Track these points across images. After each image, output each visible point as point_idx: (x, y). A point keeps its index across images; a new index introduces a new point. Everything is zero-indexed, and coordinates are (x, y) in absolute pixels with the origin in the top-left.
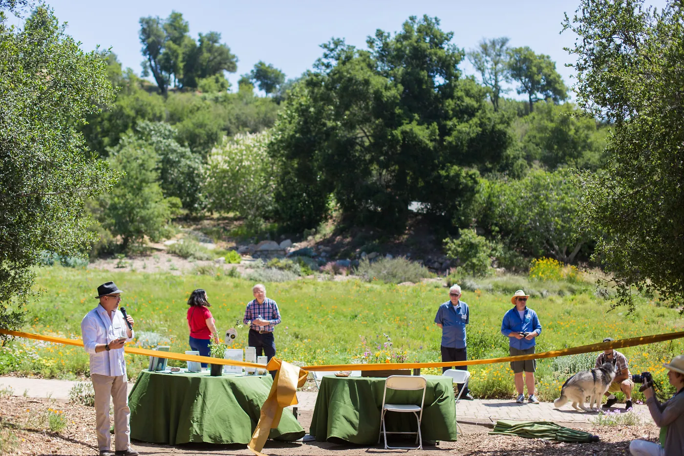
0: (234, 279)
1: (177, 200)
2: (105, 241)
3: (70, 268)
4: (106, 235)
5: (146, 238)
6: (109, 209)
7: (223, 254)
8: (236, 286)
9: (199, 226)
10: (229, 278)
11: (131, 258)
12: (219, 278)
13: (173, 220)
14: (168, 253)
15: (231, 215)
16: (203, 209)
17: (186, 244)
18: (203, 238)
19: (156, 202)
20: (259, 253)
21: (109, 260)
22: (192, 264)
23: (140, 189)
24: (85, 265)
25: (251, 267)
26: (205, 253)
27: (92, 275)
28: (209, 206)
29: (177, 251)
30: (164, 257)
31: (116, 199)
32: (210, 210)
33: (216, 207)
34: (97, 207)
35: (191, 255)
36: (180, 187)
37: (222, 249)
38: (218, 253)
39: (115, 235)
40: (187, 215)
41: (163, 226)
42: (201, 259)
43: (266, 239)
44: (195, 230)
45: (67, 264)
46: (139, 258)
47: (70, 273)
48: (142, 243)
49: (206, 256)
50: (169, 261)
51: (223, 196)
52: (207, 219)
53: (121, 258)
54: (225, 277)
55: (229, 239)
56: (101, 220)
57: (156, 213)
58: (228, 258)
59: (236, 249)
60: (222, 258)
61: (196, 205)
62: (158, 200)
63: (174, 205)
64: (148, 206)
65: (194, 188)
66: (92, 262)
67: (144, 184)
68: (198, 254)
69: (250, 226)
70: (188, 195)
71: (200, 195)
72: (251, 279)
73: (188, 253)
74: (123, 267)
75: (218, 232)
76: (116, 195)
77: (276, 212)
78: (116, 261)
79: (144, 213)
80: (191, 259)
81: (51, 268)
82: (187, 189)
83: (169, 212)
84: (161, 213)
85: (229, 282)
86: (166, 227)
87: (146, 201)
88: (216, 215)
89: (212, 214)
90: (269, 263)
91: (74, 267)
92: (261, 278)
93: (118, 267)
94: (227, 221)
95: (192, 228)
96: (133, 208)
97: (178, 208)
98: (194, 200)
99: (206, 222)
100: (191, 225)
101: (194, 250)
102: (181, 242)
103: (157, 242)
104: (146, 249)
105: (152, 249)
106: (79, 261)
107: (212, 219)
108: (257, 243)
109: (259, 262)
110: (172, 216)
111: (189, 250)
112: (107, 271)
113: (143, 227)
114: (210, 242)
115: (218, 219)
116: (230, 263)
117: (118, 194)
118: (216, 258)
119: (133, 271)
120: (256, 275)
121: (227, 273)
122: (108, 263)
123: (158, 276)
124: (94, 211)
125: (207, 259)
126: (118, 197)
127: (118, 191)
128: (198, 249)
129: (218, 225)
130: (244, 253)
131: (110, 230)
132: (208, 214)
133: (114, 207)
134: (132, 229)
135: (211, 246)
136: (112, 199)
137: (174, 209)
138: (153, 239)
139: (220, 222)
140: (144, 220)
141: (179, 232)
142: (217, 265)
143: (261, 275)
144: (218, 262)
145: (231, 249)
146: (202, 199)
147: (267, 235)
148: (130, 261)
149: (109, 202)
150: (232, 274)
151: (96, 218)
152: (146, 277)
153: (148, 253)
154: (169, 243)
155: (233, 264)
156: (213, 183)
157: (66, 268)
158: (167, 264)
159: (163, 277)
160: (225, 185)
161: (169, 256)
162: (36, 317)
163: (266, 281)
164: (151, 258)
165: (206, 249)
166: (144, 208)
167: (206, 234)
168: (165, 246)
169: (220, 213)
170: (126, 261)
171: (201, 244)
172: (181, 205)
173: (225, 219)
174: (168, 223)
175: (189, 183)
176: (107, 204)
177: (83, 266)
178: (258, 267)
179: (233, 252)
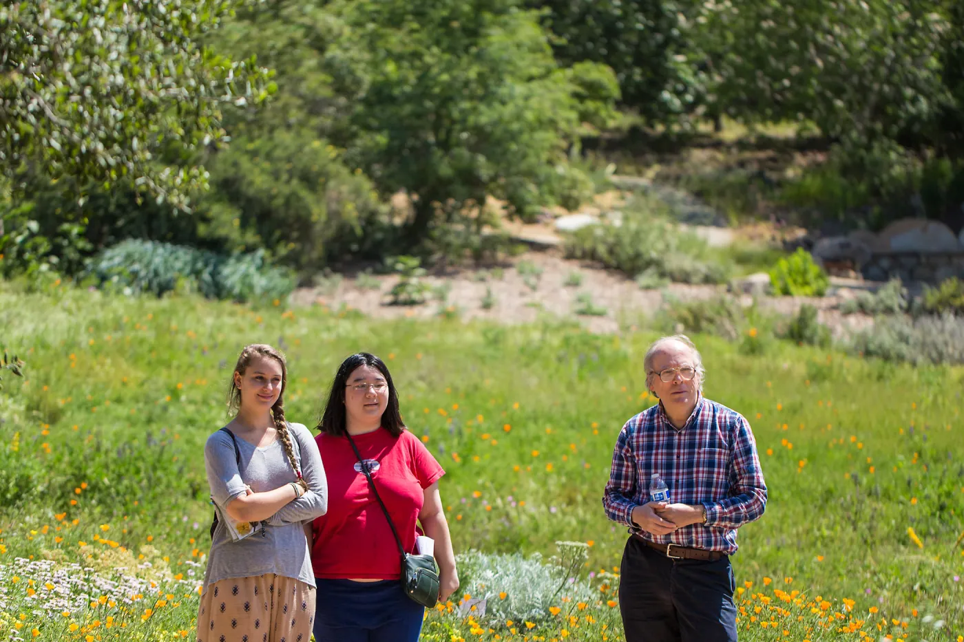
0: (806, 351)
1: (603, 74)
2: (350, 211)
3: (227, 305)
4: (357, 192)
5: (494, 205)
6: (366, 102)
7: (765, 262)
8: (817, 376)
9: (674, 169)
10: (789, 348)
11: (440, 273)
12: (753, 348)
13: (588, 144)
14: (570, 256)
15: (785, 130)
16: (689, 108)
17: (633, 226)
18: (689, 209)
19: (531, 79)
20: (885, 263)
21: (364, 278)
22: (655, 295)
23: (473, 32)
24: (283, 295)
25: (863, 309)
26: (698, 257)
27: (303, 328)
28: (711, 98)
29: (602, 250)
30: (556, 271)
31: (390, 67)
32: (712, 115)
33: (737, 102)
34: (326, 92)
35: (650, 263)
36: (611, 31)
37: (755, 247)
38: (744, 260)
39: (385, 191)
40: (634, 130)
41: (551, 163)
42: (684, 278)
43: (910, 213)
44: (662, 179)
45: (216, 291)
46: (470, 274)
47: (228, 320)
48: (480, 222)
49: (702, 267)
50: (573, 283)
51: (760, 62)
52: (702, 146)
53: (407, 273)
54: (776, 343)
55: (780, 215)
56: (337, 138)
57: (530, 116)
58: (781, 277)
59: (808, 245)
60: (760, 278)
61: (666, 95)
62: (535, 71)
63: (593, 90)
64: (503, 91)
65: (659, 37)
66: (307, 283)
67: (488, 16)
68: (674, 262)
69: (854, 169)
70: (639, 60)
71: (680, 58)
72: (868, 353)
73: (638, 255)
74: (411, 303)
75: (742, 190)
76: (390, 55)
77: (946, 119)
78: (389, 282)
79: (486, 116)
80: (646, 278)
81: (165, 302)
82: (634, 39)
83: (573, 115)
84: (549, 114)
85: (791, 359)
86: (562, 169)
87: (495, 71)
88: (732, 131)
89: (718, 127)
90: (930, 296)
91: (241, 299)
92: (904, 348)
93: (394, 303)
94: (770, 153)
95: (651, 173)
96: (446, 99)
97: (605, 99)
98: (659, 76)
99: (698, 155)
100: (648, 165)
101: (660, 245)
102: (617, 221)
103: (531, 220)
104: (492, 243)
105: (514, 243)
106: (260, 282)
107: (718, 145)
108: (877, 227)
109: (892, 292)
110: (586, 130)
111: (642, 248)
112: (356, 315)
113: (484, 167)
114: (717, 223)
115: (741, 144)
116: (786, 292)
117: (398, 49)
118: (737, 275)
119: (448, 316)
120: (887, 339)
121: (782, 328)
122: (361, 289)
123: (536, 336)
124: (313, 107)
125: (708, 280)
126: (398, 58)
127: (396, 39)
128: (674, 242)
129: (742, 164)
130: (834, 264)
131: (368, 172)
132: (705, 128)
133: (381, 95)
134: (445, 169)
135: (718, 237)
136: (375, 65)
137: (590, 105)
138: (518, 209)
139: (747, 155)
140: (485, 140)
141: (604, 187)
142: (746, 301)
143: (904, 339)
144: (748, 289)
145: (790, 247)
146: (687, 74)
147: (917, 201)
148: (435, 283)
149: (368, 79)
150: (799, 332)
151: (322, 133)
152: (495, 338)
153: (501, 255)
154: (572, 222)
155: (800, 299)
156: (725, 19)
157: (215, 303)
158: (566, 295)
159: (555, 341)
160: (767, 24)
161: (574, 268)
162: (80, 477)
163: (920, 359)
164: (510, 274)
165: (704, 243)
166: (488, 97)
167: (700, 194)
168: (558, 232)
169: (747, 123)
170: (424, 283)
171: (683, 229)
172: (616, 93)
173: (765, 143)
174: (568, 152)
175: (640, 16)
176: (358, 82)
177: (274, 301)
178: (889, 311)
179: (800, 258)
